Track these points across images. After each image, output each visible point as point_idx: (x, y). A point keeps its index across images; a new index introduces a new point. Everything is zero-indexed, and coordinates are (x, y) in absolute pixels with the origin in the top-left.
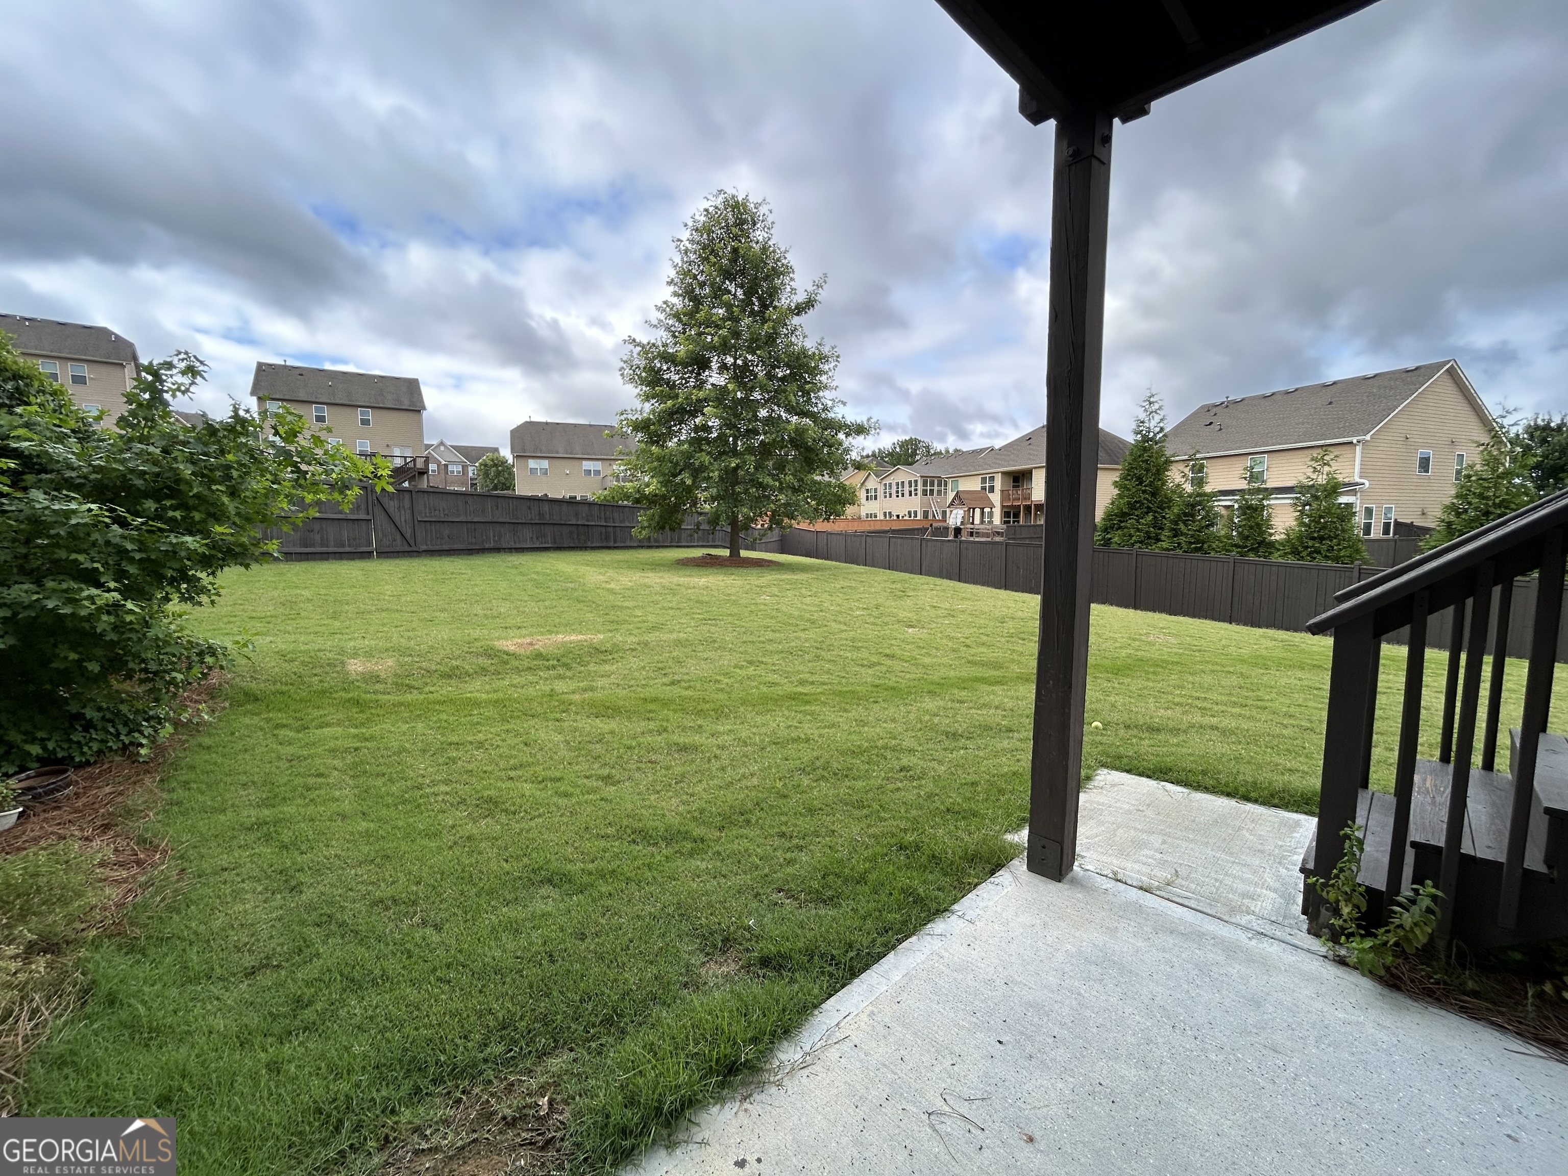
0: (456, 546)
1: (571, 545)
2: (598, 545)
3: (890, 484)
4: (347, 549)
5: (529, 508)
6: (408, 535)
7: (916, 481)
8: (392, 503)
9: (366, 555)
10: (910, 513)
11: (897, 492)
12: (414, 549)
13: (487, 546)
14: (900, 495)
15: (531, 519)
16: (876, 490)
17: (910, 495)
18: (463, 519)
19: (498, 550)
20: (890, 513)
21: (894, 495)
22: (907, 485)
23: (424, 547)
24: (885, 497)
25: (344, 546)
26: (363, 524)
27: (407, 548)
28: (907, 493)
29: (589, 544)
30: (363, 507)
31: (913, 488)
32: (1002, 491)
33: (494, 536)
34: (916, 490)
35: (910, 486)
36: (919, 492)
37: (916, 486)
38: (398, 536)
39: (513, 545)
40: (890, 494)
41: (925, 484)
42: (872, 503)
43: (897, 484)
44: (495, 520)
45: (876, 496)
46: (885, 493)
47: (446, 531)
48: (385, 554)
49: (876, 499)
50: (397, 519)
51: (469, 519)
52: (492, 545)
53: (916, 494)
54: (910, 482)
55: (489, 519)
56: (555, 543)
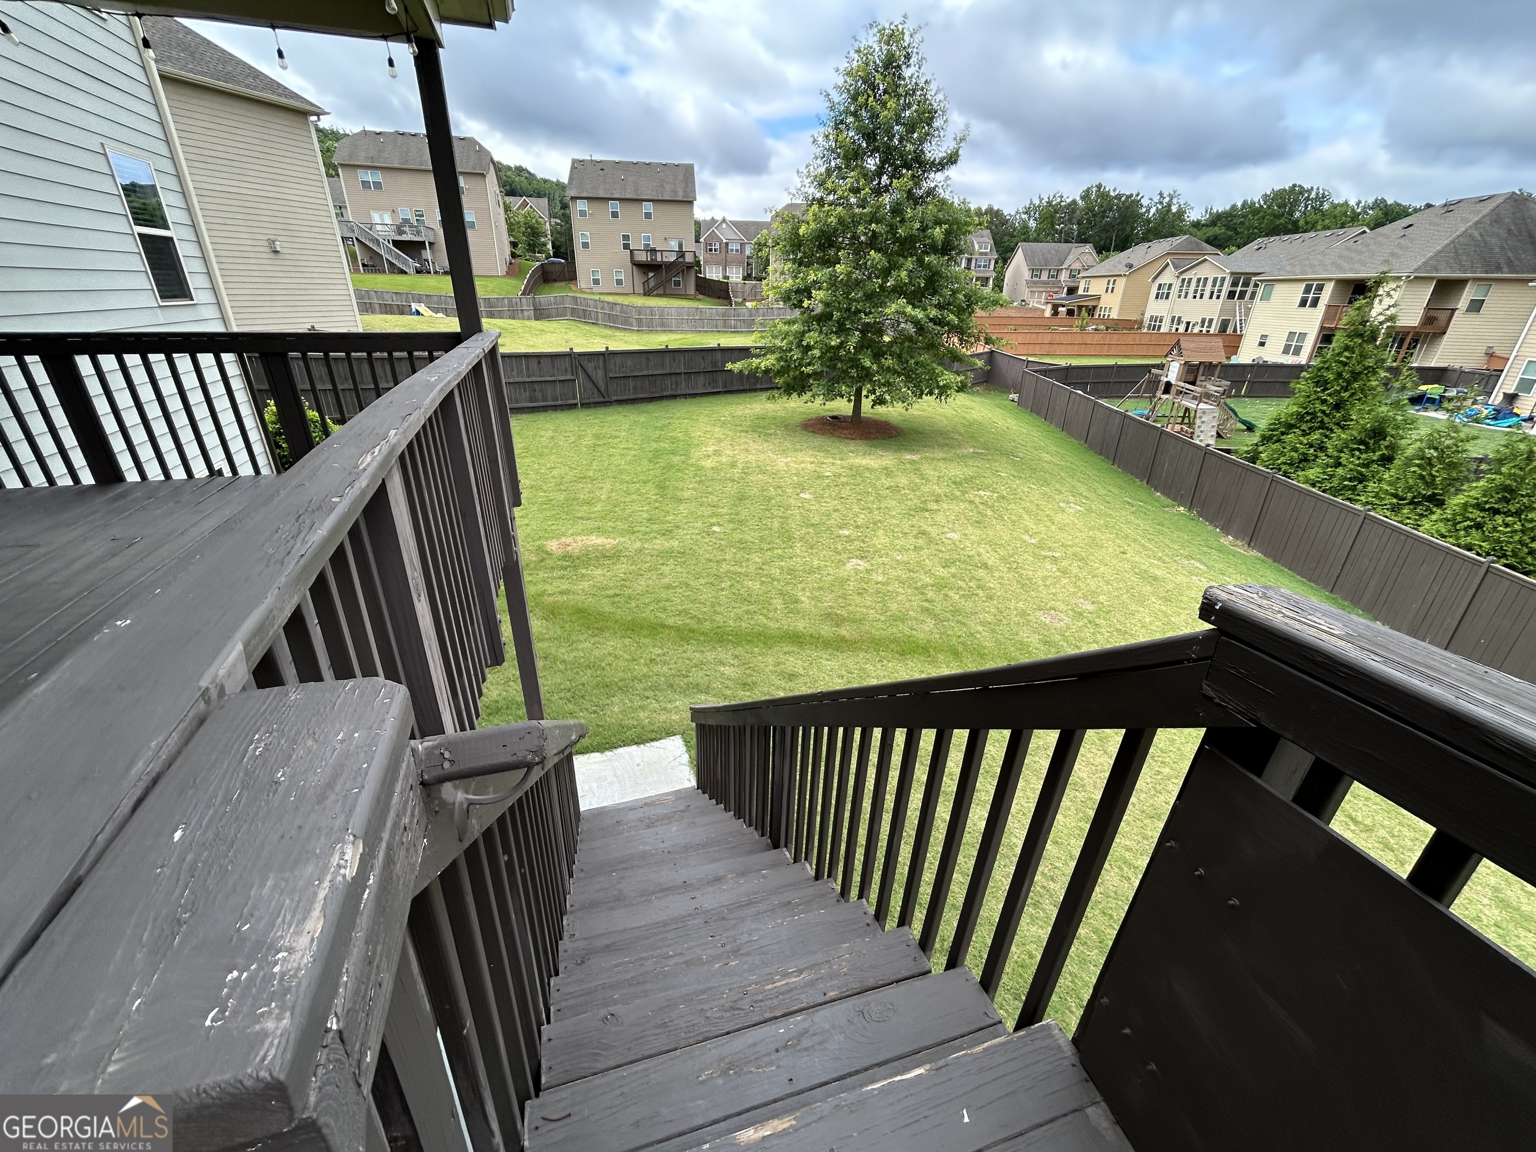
0: (640, 396)
1: (741, 388)
2: (766, 386)
3: (1190, 280)
4: (560, 402)
5: (703, 358)
6: (603, 389)
7: (1223, 279)
8: (590, 364)
9: (573, 406)
10: (1203, 321)
11: (1196, 291)
12: (607, 399)
13: (665, 394)
14: (1198, 295)
15: (705, 368)
16: (1170, 285)
17: (1211, 297)
18: (645, 373)
19: (674, 397)
20: (1180, 318)
21: (1191, 295)
22: (1210, 283)
23: (615, 398)
24: (1180, 296)
25: (557, 400)
26: (570, 383)
27: (602, 399)
28: (1207, 294)
29: (759, 386)
30: (569, 370)
31: (1216, 288)
32: (1329, 307)
33: (672, 385)
34: (1220, 291)
35: (1214, 285)
36: (1224, 294)
37: (1222, 285)
38: (596, 391)
39: (688, 392)
40: (1187, 293)
41: (1235, 284)
42: (1162, 303)
43: (1199, 280)
44: (672, 371)
45: (1168, 294)
46: (1181, 291)
47: (631, 383)
48: (586, 405)
49: (1167, 298)
50: (594, 378)
51: (651, 373)
52: (669, 393)
53: (1218, 297)
54: (1215, 280)
55: (667, 371)
56: (726, 387)
